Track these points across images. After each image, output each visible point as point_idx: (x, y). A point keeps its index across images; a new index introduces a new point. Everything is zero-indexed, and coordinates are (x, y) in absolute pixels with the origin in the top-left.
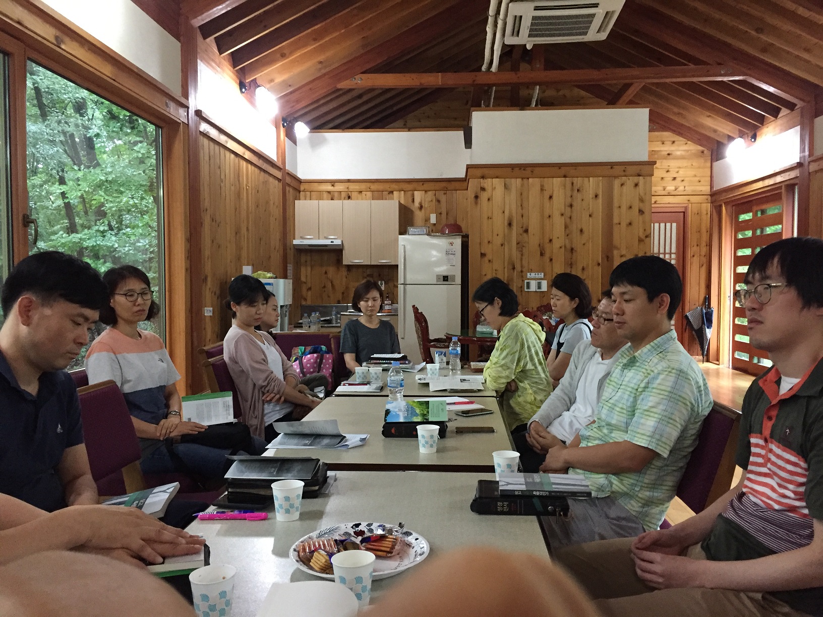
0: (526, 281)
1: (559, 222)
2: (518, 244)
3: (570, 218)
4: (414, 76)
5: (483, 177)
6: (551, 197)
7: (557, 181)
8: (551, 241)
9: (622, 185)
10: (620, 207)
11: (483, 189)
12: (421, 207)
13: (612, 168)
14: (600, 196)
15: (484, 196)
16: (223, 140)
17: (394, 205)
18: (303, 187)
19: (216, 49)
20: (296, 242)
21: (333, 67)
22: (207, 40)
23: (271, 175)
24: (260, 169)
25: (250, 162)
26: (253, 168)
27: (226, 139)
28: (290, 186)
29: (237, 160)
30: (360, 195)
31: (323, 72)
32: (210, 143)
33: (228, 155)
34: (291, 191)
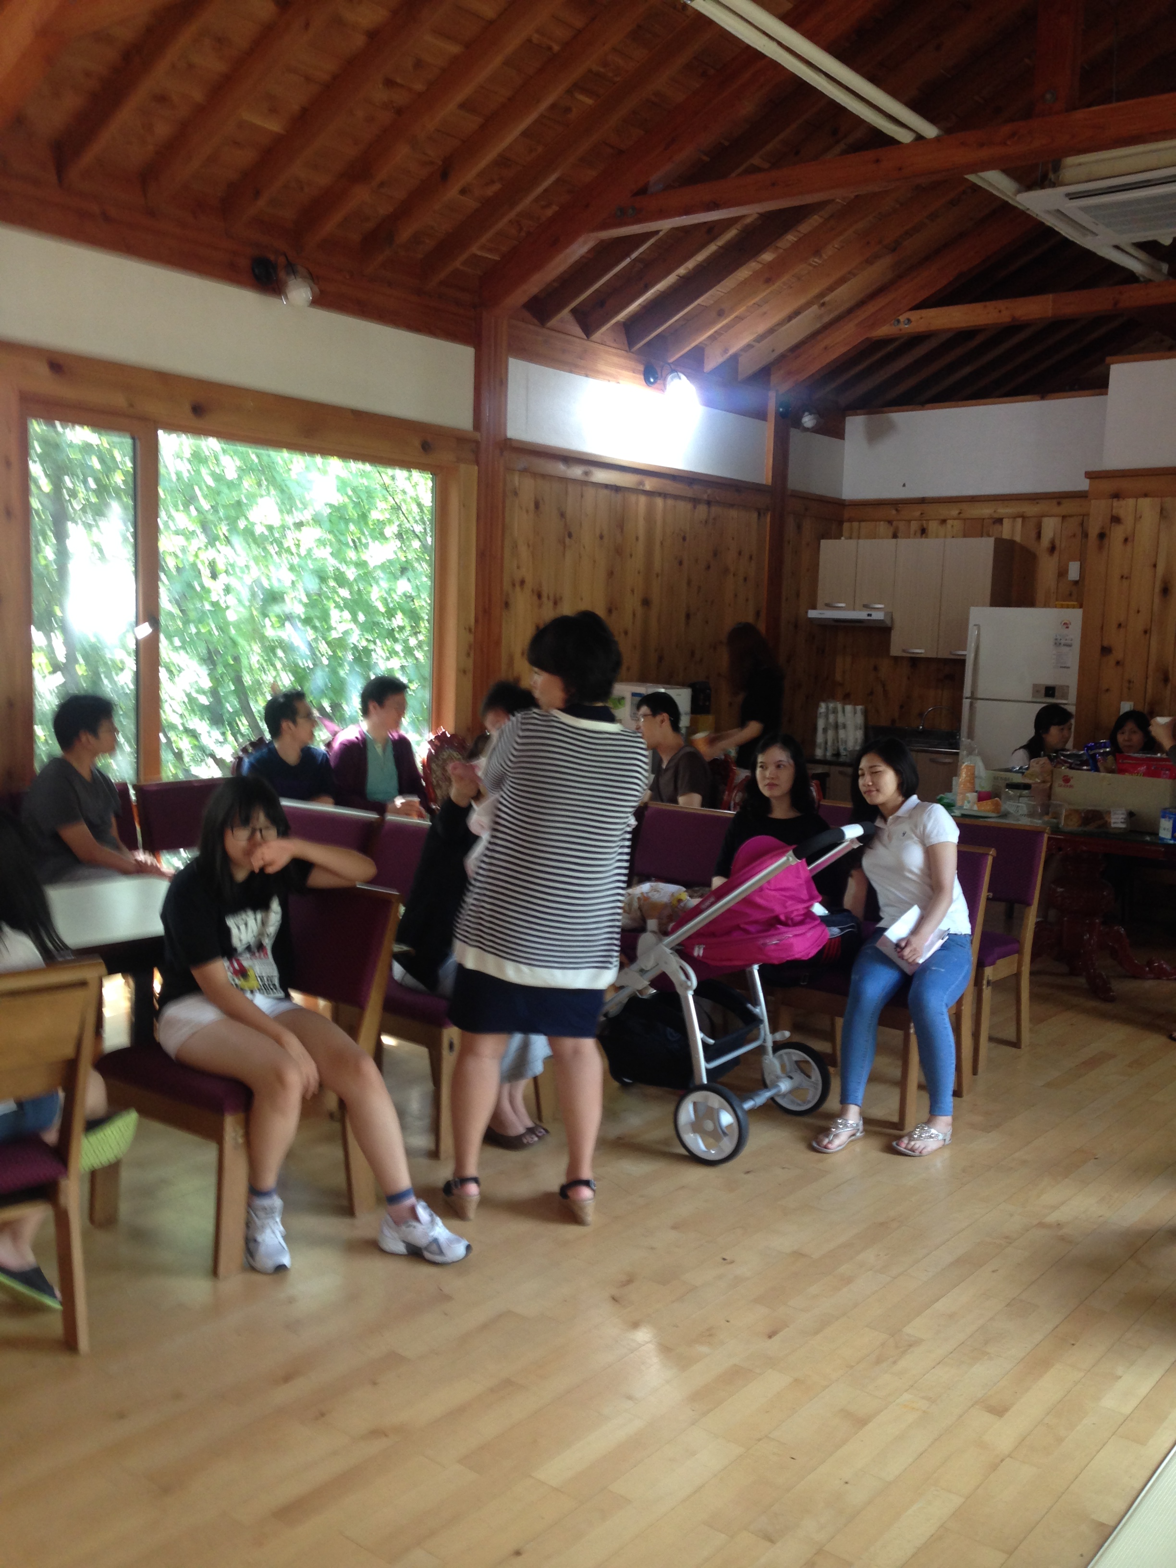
4: (1001, 304)
5: (1116, 496)
11: (1116, 520)
12: (1052, 549)
15: (1117, 534)
16: (576, 471)
17: (986, 546)
18: (847, 513)
19: (578, 330)
20: (812, 614)
21: (844, 309)
22: (548, 325)
23: (732, 506)
24: (695, 502)
25: (659, 494)
26: (670, 502)
27: (586, 469)
28: (800, 516)
29: (619, 496)
30: (942, 527)
31: (827, 319)
32: (539, 482)
33: (589, 492)
34: (807, 526)
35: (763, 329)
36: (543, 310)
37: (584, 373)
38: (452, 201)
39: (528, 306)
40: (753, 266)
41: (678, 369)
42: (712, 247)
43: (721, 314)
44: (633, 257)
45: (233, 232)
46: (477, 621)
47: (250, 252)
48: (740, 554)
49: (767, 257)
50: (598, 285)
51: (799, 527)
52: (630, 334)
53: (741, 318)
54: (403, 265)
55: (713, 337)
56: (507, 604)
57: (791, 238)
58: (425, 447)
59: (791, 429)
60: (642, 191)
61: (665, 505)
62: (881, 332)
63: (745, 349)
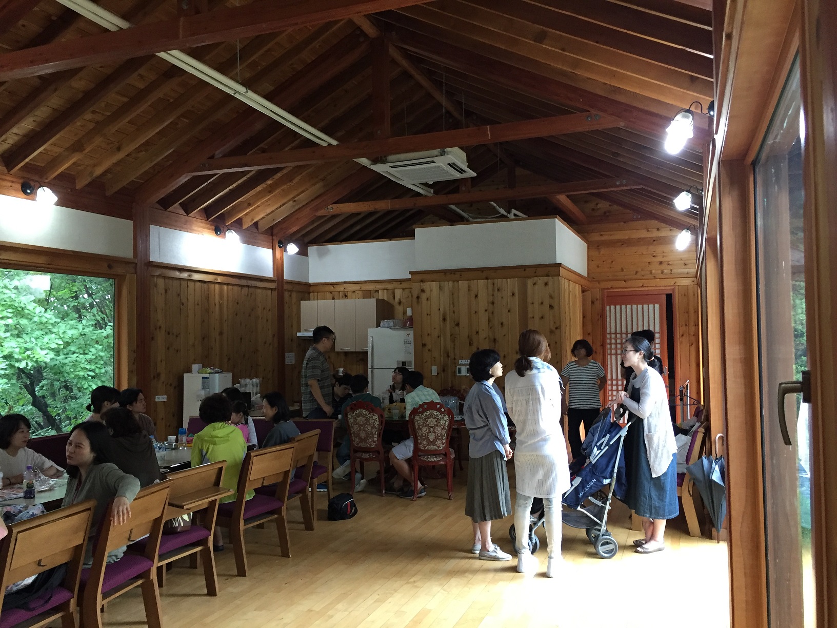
0: (458, 367)
1: (483, 318)
2: (451, 335)
3: (493, 313)
4: (369, 203)
5: (422, 281)
6: (476, 296)
7: (482, 282)
8: (477, 332)
9: (534, 284)
10: (533, 303)
11: (423, 291)
12: (400, 303)
13: (525, 270)
14: (517, 294)
15: (424, 297)
16: (185, 275)
17: (372, 302)
18: (312, 289)
19: (183, 212)
20: (299, 334)
21: (304, 203)
22: (168, 210)
23: (259, 288)
24: (242, 286)
25: (225, 284)
26: (230, 287)
27: (190, 273)
28: (291, 291)
29: (206, 285)
30: (354, 294)
31: (297, 207)
32: (167, 280)
33: (191, 284)
34: (294, 295)
35: (269, 211)
36: (165, 203)
37: (186, 230)
38: (122, 159)
39: (158, 202)
40: (263, 186)
41: (231, 228)
42: (245, 178)
43: (249, 205)
44: (208, 182)
45: (12, 172)
46: (138, 347)
47: (21, 181)
48: (264, 309)
49: (269, 182)
50: (192, 194)
51: (290, 296)
52: (208, 213)
53: (258, 206)
54: (97, 185)
55: (246, 214)
56: (153, 338)
57: (279, 175)
58: (110, 267)
59: (284, 253)
60: (212, 157)
61: (228, 288)
62: (321, 213)
63: (261, 219)
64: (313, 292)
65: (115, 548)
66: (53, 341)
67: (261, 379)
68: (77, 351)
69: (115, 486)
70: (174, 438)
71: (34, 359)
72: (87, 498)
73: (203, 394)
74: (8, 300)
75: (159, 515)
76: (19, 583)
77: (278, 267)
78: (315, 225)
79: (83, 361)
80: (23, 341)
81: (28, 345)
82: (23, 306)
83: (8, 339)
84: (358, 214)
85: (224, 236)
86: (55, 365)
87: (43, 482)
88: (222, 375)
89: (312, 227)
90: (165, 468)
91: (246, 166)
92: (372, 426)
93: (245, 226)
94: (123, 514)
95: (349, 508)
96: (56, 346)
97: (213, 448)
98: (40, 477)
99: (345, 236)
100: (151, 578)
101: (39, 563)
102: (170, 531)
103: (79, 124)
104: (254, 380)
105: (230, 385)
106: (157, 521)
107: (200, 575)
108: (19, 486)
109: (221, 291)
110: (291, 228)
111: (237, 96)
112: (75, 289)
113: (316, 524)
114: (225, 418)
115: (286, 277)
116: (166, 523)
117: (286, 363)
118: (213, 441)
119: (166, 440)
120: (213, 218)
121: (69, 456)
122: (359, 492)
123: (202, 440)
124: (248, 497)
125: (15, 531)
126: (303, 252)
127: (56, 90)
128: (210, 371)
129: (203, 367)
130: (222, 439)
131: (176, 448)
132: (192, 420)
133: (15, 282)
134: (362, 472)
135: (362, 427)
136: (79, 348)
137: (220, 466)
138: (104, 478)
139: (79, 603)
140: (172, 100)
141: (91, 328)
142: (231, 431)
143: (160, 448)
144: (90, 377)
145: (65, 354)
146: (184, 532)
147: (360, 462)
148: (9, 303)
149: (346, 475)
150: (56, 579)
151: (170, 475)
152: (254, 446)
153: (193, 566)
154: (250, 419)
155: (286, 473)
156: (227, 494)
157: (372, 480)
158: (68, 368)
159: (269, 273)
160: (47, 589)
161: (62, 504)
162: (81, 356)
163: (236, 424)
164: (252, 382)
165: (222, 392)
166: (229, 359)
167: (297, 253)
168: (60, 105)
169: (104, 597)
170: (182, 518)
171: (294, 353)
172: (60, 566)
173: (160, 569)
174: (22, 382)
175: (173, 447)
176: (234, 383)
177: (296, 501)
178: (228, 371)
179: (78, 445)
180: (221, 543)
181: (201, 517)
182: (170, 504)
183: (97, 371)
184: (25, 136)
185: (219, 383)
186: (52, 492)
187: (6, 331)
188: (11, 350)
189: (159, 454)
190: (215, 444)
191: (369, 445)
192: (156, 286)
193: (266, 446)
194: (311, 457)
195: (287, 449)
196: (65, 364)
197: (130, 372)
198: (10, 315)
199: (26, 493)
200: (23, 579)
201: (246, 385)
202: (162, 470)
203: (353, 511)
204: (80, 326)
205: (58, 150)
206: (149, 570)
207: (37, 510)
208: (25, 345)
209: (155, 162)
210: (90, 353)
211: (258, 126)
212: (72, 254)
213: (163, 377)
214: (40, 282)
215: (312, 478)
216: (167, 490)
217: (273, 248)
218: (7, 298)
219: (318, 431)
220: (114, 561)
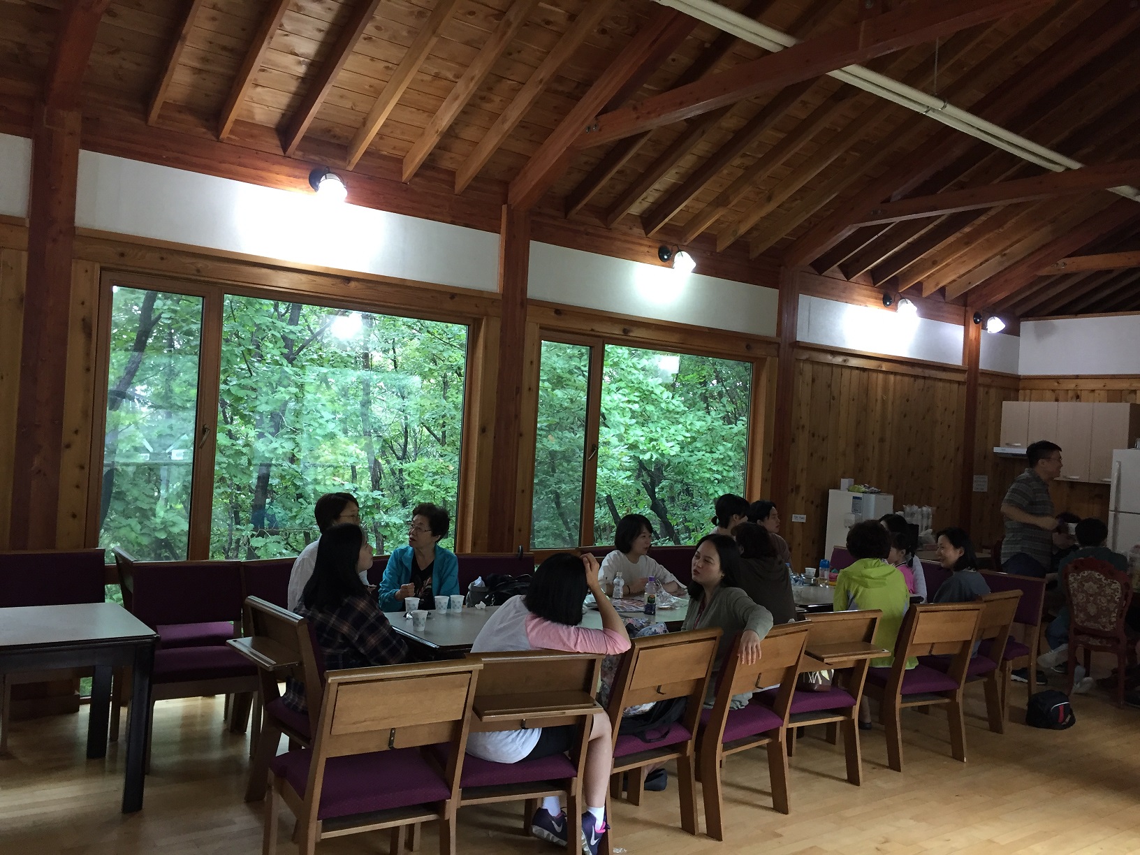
16: (839, 360)
17: (1123, 409)
18: (1021, 385)
19: (842, 276)
20: (996, 450)
21: (1018, 258)
22: (823, 274)
23: (941, 380)
24: (916, 377)
25: (892, 373)
26: (899, 378)
27: (844, 358)
28: (989, 386)
29: (866, 374)
30: (1092, 394)
31: (1007, 264)
32: (816, 367)
33: (846, 372)
34: (993, 392)
35: (962, 271)
36: (820, 266)
37: (845, 300)
38: (773, 212)
39: (812, 264)
40: (958, 235)
41: (905, 296)
42: (931, 226)
43: (935, 263)
44: (879, 234)
45: (650, 235)
46: (775, 450)
47: (658, 245)
48: (946, 410)
49: (967, 229)
50: (856, 251)
51: (987, 393)
52: (875, 277)
53: (947, 265)
54: (741, 245)
55: (929, 277)
56: (793, 440)
57: (983, 218)
58: (748, 347)
59: (982, 332)
60: (887, 201)
61: (895, 380)
62: (1044, 272)
63: (950, 283)
64: (1024, 389)
65: (740, 693)
66: (680, 433)
67: (935, 508)
68: (704, 448)
69: (743, 617)
70: (813, 570)
71: (660, 451)
72: (711, 626)
73: (853, 519)
74: (635, 382)
75: (793, 664)
76: (637, 707)
77: (971, 351)
78: (1035, 289)
79: (710, 461)
80: (648, 430)
81: (655, 435)
82: (651, 389)
83: (633, 427)
84: (1109, 271)
85: (895, 309)
86: (679, 463)
87: (664, 599)
88: (881, 497)
89: (1028, 293)
90: (801, 606)
91: (936, 209)
92: (1109, 598)
93: (925, 294)
94: (752, 653)
95: (1062, 715)
96: (683, 438)
97: (864, 591)
98: (661, 592)
99: (1081, 306)
100: (780, 740)
101: (658, 689)
102: (805, 687)
103: (725, 172)
104: (924, 509)
105: (890, 511)
106: (790, 671)
107: (840, 754)
108: (638, 598)
109: (886, 382)
110: (995, 295)
111: (931, 115)
112: (704, 373)
113: (1007, 725)
114: (881, 554)
115: (983, 365)
116: (801, 675)
117: (974, 490)
118: (863, 581)
119: (804, 572)
120: (881, 283)
121: (695, 571)
122: (1081, 694)
123: (850, 579)
124: (909, 665)
125: (637, 647)
126: (1012, 330)
127: (703, 132)
128: (864, 489)
129: (856, 483)
130: (877, 581)
131: (815, 585)
132: (837, 552)
133: (644, 362)
134: (1087, 665)
135: (1092, 598)
136: (706, 445)
137: (872, 616)
138: (732, 605)
139: (698, 748)
140: (839, 130)
141: (721, 422)
142: (889, 572)
143: (796, 581)
144: (717, 481)
145: (689, 452)
146: (821, 692)
147: (1085, 650)
148: (637, 386)
149: (1059, 666)
150: (675, 713)
151: (808, 616)
152: (921, 599)
153: (831, 739)
154: (917, 561)
155: (966, 644)
156: (881, 655)
157: (1104, 680)
158: (693, 468)
159: (957, 359)
160: (664, 722)
161: (682, 627)
162: (708, 455)
163: (897, 564)
164: (922, 510)
165: (881, 520)
166: (890, 477)
167: (1002, 332)
168: (707, 151)
169: (725, 749)
170: (820, 673)
171: (986, 477)
172: (680, 698)
173: (789, 731)
174: (642, 480)
175: (812, 582)
176: (895, 510)
177: (978, 687)
178: (888, 492)
179: (707, 559)
180: (868, 720)
181: (845, 677)
182: (807, 653)
183: (725, 473)
184: (666, 191)
185: (877, 506)
186: (673, 612)
187: (632, 417)
188: (636, 438)
189: (796, 588)
190: (866, 586)
191: (1102, 626)
192: (801, 374)
193: (937, 601)
194: (1004, 628)
195: (968, 610)
196: (690, 463)
197: (764, 480)
198: (637, 399)
199: (647, 607)
200: (641, 704)
201: (912, 514)
202: (797, 609)
203: (1067, 720)
204: (709, 419)
205: (701, 206)
206: (778, 729)
207: (660, 629)
208: (650, 435)
209: (812, 213)
210: (717, 452)
211: (957, 152)
212: (707, 331)
213: (803, 492)
214: (669, 364)
215: (1005, 659)
216: (805, 633)
217: (966, 325)
218: (635, 379)
219: (1019, 592)
220: (737, 707)
